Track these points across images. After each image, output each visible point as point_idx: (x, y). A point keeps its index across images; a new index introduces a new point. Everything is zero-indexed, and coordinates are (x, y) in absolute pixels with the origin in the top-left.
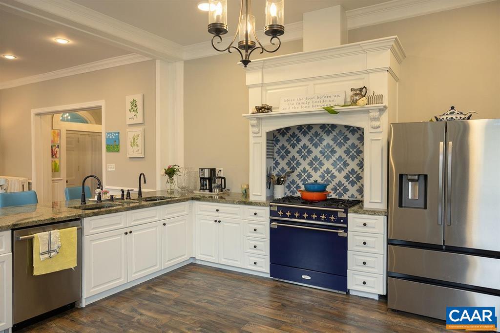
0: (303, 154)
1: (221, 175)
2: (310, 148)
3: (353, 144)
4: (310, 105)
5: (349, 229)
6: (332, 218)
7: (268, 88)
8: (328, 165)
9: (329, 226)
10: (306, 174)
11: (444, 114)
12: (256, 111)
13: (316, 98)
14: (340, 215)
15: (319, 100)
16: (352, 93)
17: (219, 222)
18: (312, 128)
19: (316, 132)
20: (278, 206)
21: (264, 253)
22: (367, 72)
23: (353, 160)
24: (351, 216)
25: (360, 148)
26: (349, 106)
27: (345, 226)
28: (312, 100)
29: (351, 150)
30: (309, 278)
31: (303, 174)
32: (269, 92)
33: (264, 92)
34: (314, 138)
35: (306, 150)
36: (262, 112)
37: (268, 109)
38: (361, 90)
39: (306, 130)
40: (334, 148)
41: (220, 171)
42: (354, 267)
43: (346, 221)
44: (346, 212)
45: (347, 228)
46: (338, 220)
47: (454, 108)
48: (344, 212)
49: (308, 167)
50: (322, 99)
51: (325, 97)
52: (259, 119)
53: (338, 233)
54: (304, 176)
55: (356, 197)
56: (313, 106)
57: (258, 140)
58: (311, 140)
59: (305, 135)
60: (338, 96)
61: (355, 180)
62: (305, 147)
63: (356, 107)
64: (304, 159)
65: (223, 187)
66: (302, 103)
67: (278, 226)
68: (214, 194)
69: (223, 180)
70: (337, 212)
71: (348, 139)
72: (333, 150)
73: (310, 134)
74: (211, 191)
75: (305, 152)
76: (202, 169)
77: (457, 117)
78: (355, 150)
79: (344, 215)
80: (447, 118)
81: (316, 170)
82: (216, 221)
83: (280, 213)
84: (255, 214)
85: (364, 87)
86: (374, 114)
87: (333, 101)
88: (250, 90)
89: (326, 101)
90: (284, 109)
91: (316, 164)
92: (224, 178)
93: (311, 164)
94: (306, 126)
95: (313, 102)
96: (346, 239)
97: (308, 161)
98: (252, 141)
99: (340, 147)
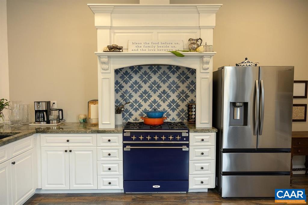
0: (135, 88)
1: (55, 107)
2: (140, 84)
3: (174, 81)
4: (156, 48)
5: (190, 145)
6: (178, 138)
7: (116, 31)
8: (155, 97)
9: (175, 144)
10: (137, 104)
11: (243, 62)
12: (108, 50)
13: (160, 43)
14: (184, 135)
15: (163, 45)
16: (190, 43)
17: (70, 151)
18: (142, 68)
19: (145, 72)
20: (131, 132)
21: (118, 173)
22: (199, 28)
23: (174, 93)
24: (192, 135)
25: (178, 84)
26: (188, 51)
27: (188, 142)
28: (157, 45)
29: (172, 86)
30: (159, 186)
31: (135, 104)
32: (117, 34)
33: (112, 35)
34: (144, 76)
35: (137, 86)
36: (113, 51)
37: (120, 49)
38: (197, 40)
39: (137, 69)
40: (159, 84)
41: (54, 103)
42: (194, 172)
43: (188, 138)
44: (188, 133)
45: (188, 144)
46: (182, 139)
47: (247, 59)
48: (187, 133)
49: (139, 99)
50: (165, 45)
51: (168, 44)
52: (109, 57)
53: (182, 148)
54: (136, 106)
55: (176, 120)
56: (158, 50)
57: (107, 76)
58: (141, 77)
59: (136, 74)
60: (178, 44)
61: (175, 107)
62: (136, 83)
63: (195, 53)
64: (136, 93)
65: (61, 118)
66: (149, 47)
67: (131, 148)
68: (52, 126)
69: (60, 112)
70: (181, 132)
71: (170, 77)
72: (159, 85)
73: (141, 73)
74: (48, 122)
75: (136, 87)
76: (39, 103)
77: (252, 65)
78: (175, 86)
79: (187, 135)
80: (246, 65)
81: (145, 101)
82: (66, 151)
83: (134, 138)
84: (109, 141)
85: (200, 39)
86: (207, 59)
87: (174, 47)
88: (99, 31)
89: (168, 47)
90: (133, 50)
91: (145, 96)
92: (62, 110)
93: (141, 96)
94: (137, 67)
95: (158, 47)
96: (188, 152)
97: (139, 94)
98: (100, 76)
99: (164, 83)
